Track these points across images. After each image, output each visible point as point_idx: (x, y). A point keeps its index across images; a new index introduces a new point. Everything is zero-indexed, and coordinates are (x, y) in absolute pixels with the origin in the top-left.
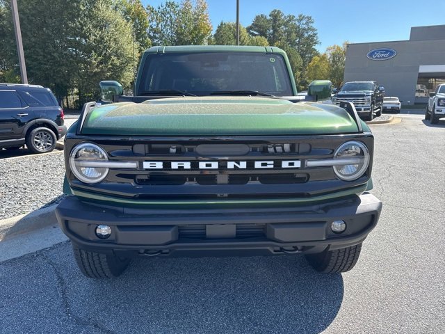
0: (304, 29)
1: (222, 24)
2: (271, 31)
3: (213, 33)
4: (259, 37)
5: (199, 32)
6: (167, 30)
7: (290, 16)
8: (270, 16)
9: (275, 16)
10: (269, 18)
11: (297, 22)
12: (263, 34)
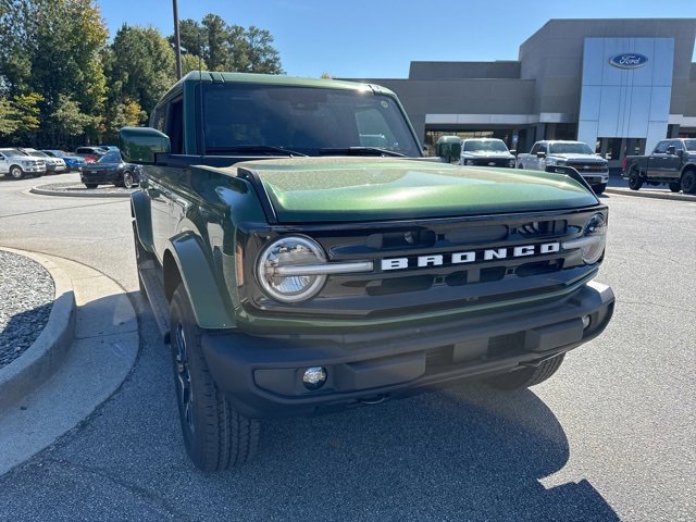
0: (259, 50)
1: (124, 29)
2: (207, 48)
3: (111, 42)
4: (191, 56)
5: (84, 39)
6: (17, 29)
7: (236, 28)
8: (204, 23)
9: (213, 25)
10: (201, 26)
11: (247, 38)
12: (194, 51)
